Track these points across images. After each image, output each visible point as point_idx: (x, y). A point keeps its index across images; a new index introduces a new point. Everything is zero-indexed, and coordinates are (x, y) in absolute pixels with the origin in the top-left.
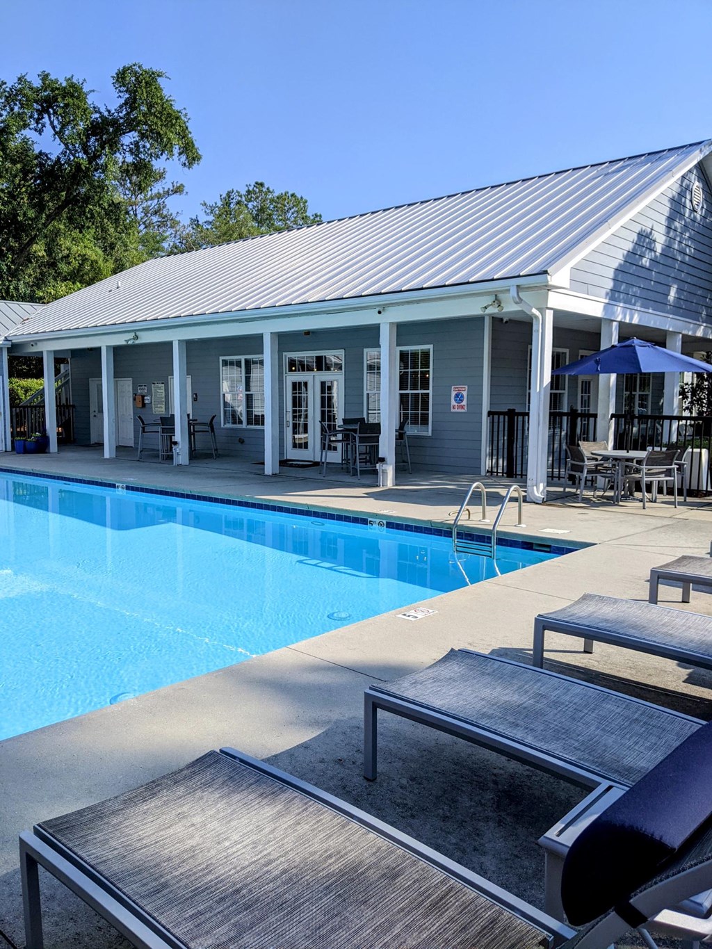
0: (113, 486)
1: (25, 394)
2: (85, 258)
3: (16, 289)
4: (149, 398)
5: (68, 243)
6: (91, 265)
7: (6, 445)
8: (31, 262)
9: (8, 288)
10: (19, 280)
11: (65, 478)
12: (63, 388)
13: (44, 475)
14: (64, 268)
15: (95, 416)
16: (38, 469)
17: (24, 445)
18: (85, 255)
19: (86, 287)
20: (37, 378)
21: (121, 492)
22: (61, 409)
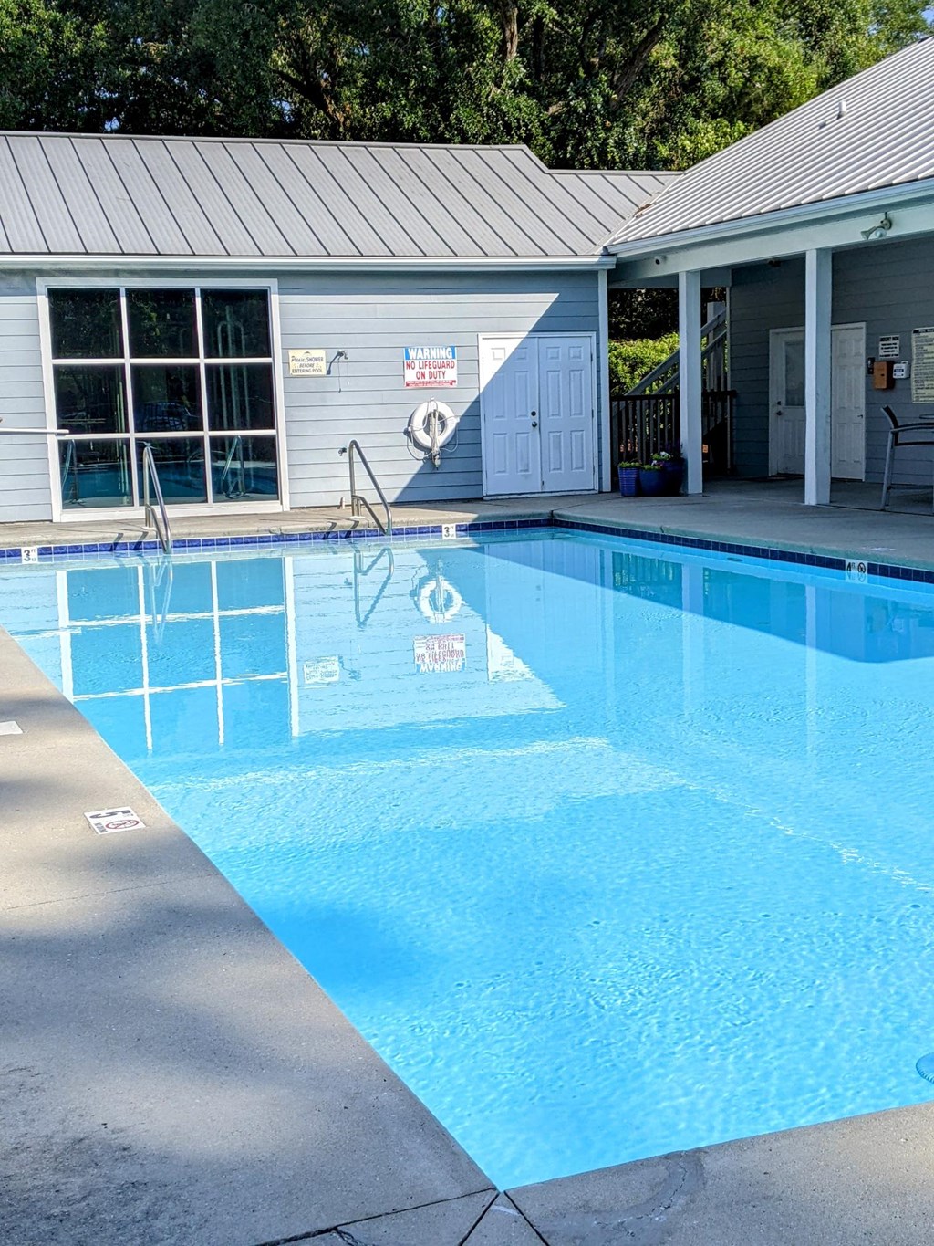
0: (839, 565)
1: (632, 373)
2: (754, 65)
3: (620, 144)
4: (903, 366)
5: (726, 33)
6: (769, 80)
7: (600, 479)
8: (649, 84)
9: (605, 143)
10: (626, 125)
11: (730, 546)
12: (712, 355)
13: (686, 540)
14: (715, 88)
15: (779, 414)
16: (674, 526)
17: (638, 480)
18: (755, 57)
19: (755, 129)
20: (654, 339)
21: (856, 578)
22: (712, 399)
